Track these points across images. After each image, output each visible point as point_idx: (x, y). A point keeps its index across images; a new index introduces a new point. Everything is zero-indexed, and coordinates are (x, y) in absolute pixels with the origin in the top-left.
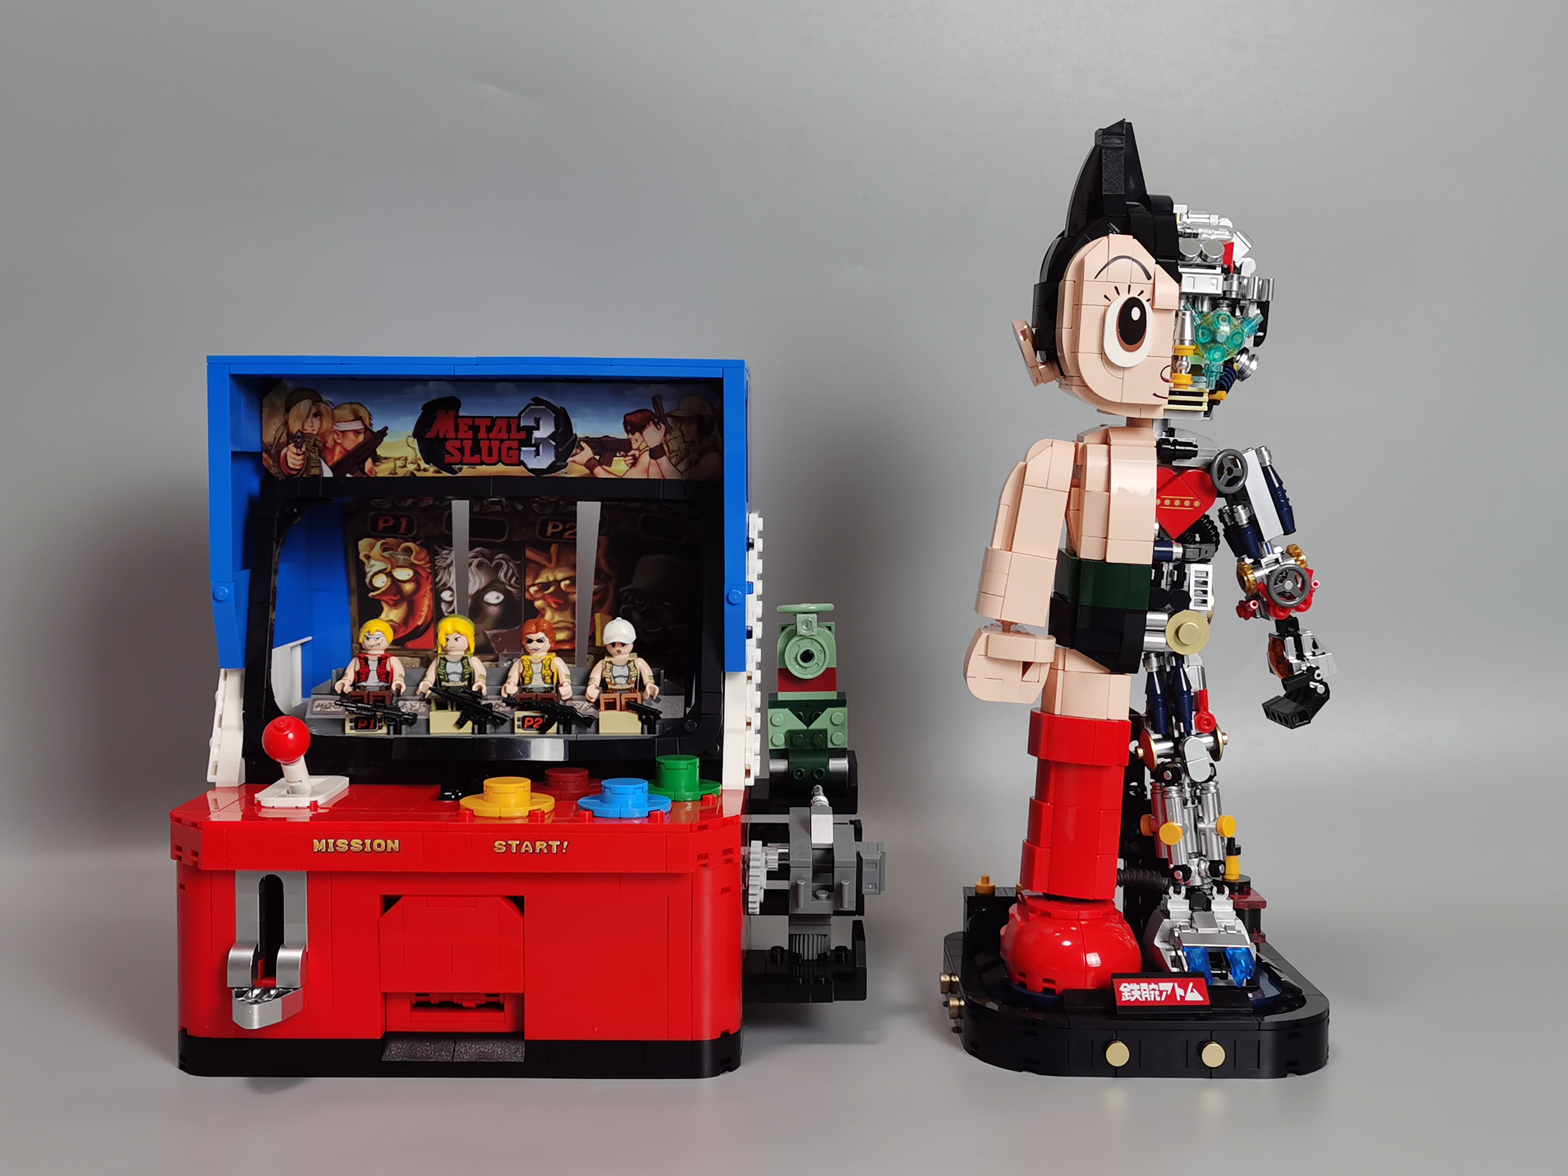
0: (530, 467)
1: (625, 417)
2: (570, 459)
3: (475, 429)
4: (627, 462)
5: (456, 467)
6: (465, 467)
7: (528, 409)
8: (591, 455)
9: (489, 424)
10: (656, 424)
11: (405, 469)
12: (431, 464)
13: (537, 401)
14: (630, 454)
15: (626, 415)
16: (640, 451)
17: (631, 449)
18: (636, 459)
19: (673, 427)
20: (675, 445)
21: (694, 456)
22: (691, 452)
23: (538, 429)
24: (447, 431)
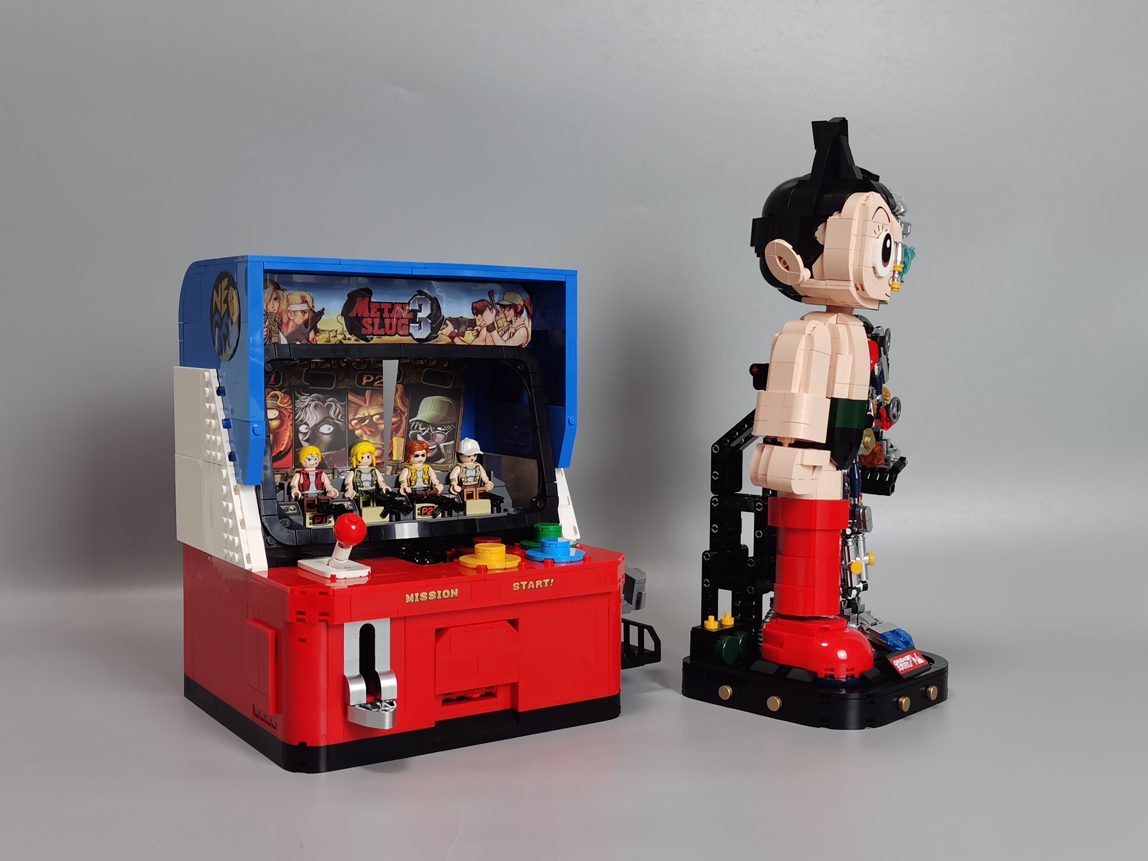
0: (415, 337)
1: (472, 304)
2: (440, 332)
3: (381, 310)
4: (474, 334)
5: (369, 337)
6: (375, 337)
7: (415, 298)
8: (453, 329)
9: (390, 307)
10: (490, 309)
11: (336, 339)
12: (353, 335)
13: (420, 293)
14: (475, 329)
15: (473, 303)
16: (481, 327)
17: (476, 325)
18: (478, 332)
19: (500, 311)
20: (502, 323)
21: (512, 330)
22: (510, 328)
23: (420, 311)
24: (363, 312)
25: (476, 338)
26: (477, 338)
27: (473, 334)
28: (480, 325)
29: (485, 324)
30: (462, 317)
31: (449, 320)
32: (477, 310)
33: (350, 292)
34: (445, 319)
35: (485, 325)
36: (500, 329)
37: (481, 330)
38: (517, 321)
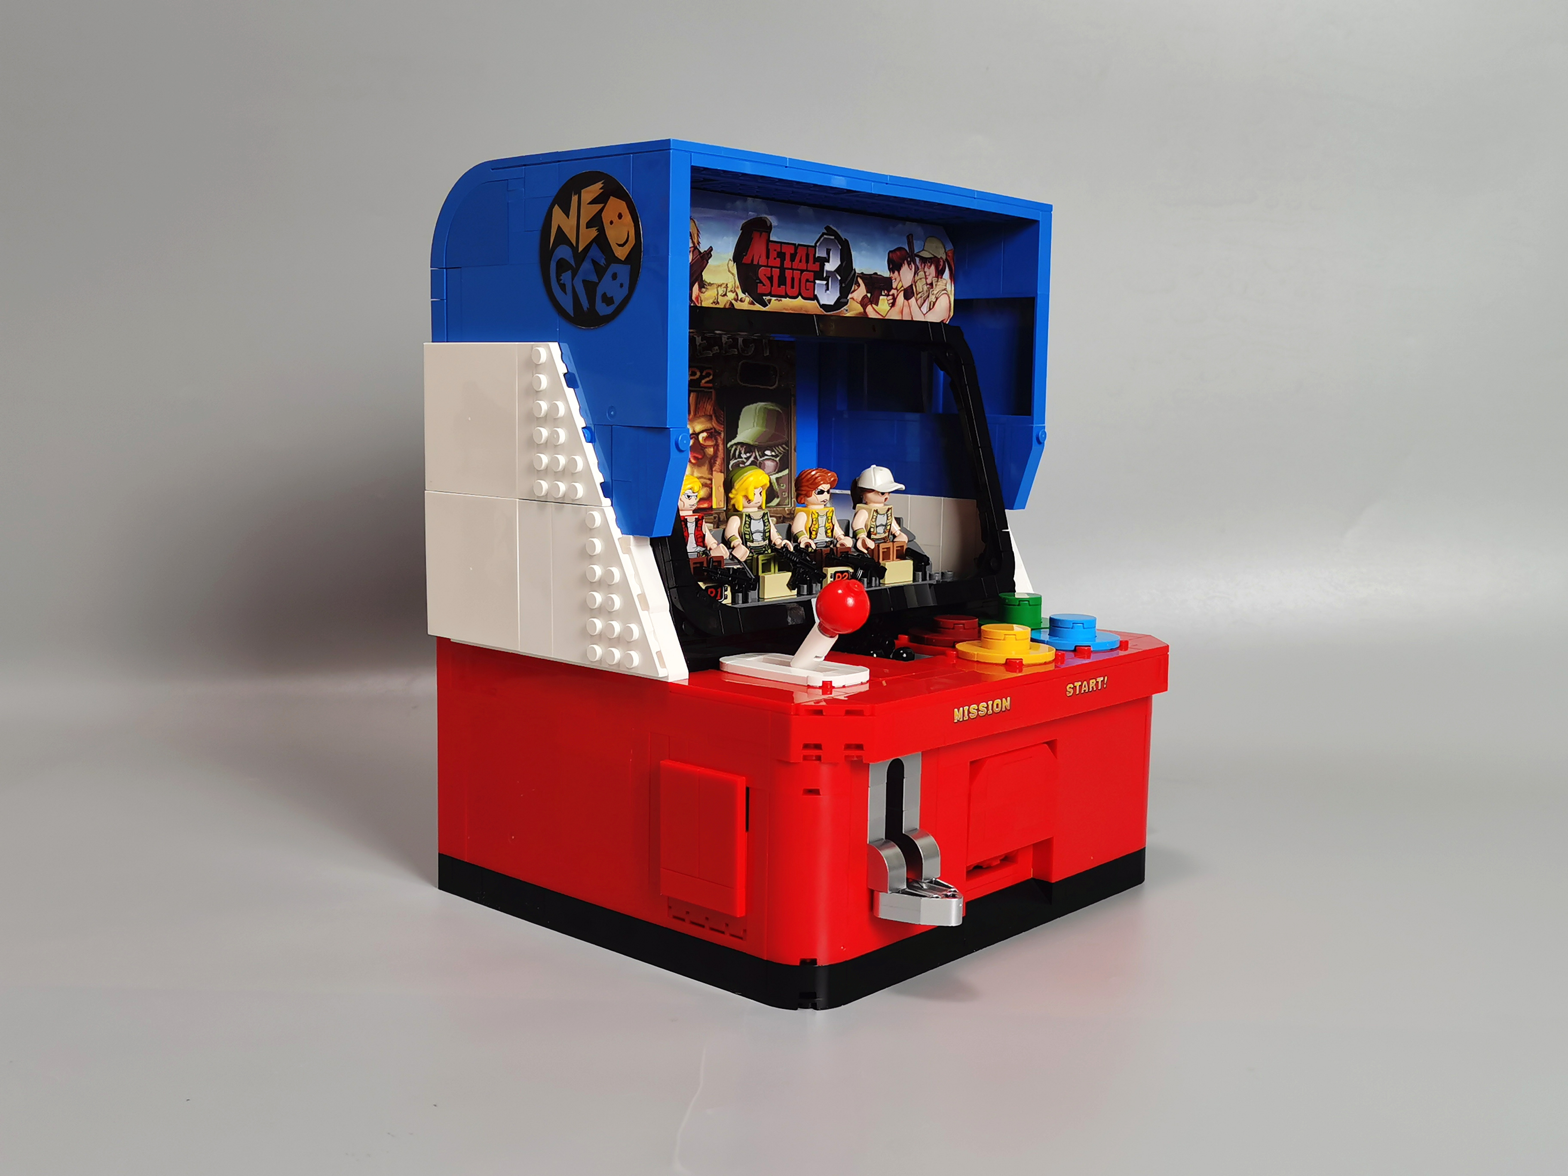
0: (822, 303)
1: (889, 254)
2: (850, 296)
3: (781, 255)
4: (889, 302)
5: (766, 298)
6: (774, 299)
7: (822, 238)
8: (865, 293)
9: (793, 252)
10: (909, 264)
11: (726, 299)
12: (747, 294)
13: (830, 232)
14: (891, 293)
15: (890, 252)
16: (898, 291)
17: (892, 288)
18: (894, 299)
19: (920, 267)
20: (921, 286)
21: (932, 298)
22: (930, 295)
23: (828, 261)
24: (760, 257)
25: (891, 307)
26: (893, 308)
27: (888, 300)
28: (896, 289)
29: (902, 286)
30: (876, 274)
31: (861, 278)
32: (895, 266)
33: (744, 221)
34: (857, 275)
35: (902, 288)
36: (919, 295)
37: (897, 295)
38: (939, 283)
